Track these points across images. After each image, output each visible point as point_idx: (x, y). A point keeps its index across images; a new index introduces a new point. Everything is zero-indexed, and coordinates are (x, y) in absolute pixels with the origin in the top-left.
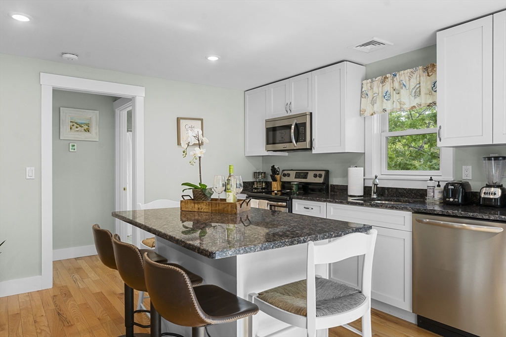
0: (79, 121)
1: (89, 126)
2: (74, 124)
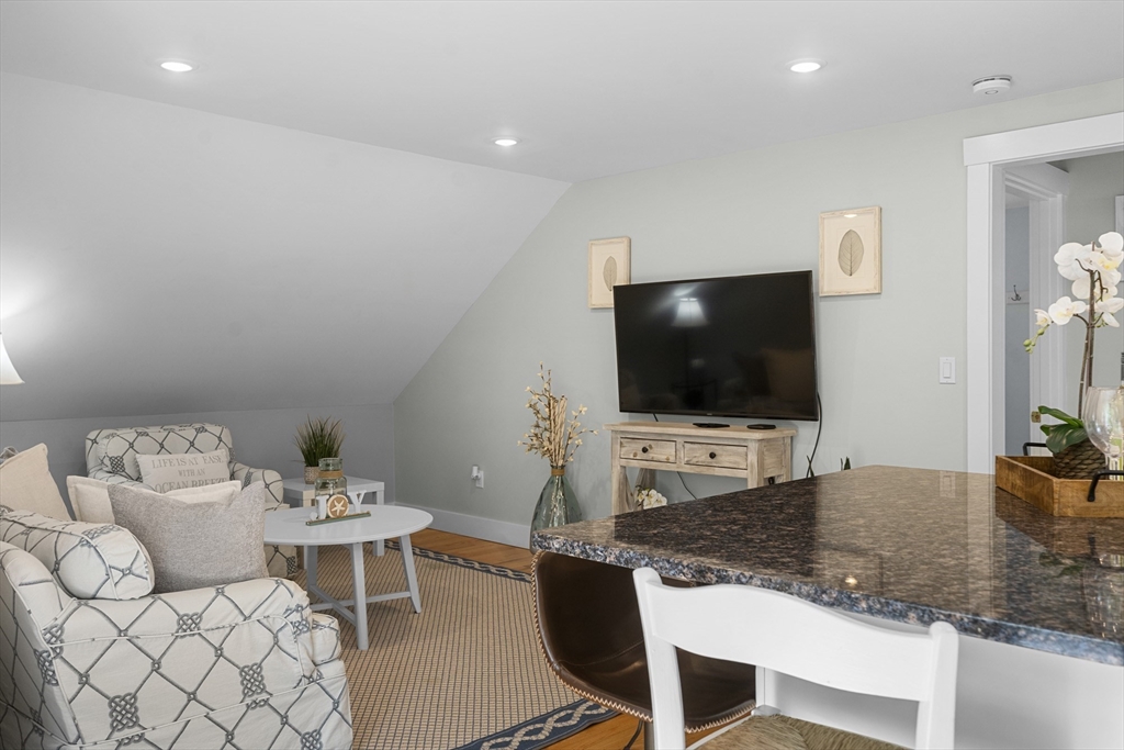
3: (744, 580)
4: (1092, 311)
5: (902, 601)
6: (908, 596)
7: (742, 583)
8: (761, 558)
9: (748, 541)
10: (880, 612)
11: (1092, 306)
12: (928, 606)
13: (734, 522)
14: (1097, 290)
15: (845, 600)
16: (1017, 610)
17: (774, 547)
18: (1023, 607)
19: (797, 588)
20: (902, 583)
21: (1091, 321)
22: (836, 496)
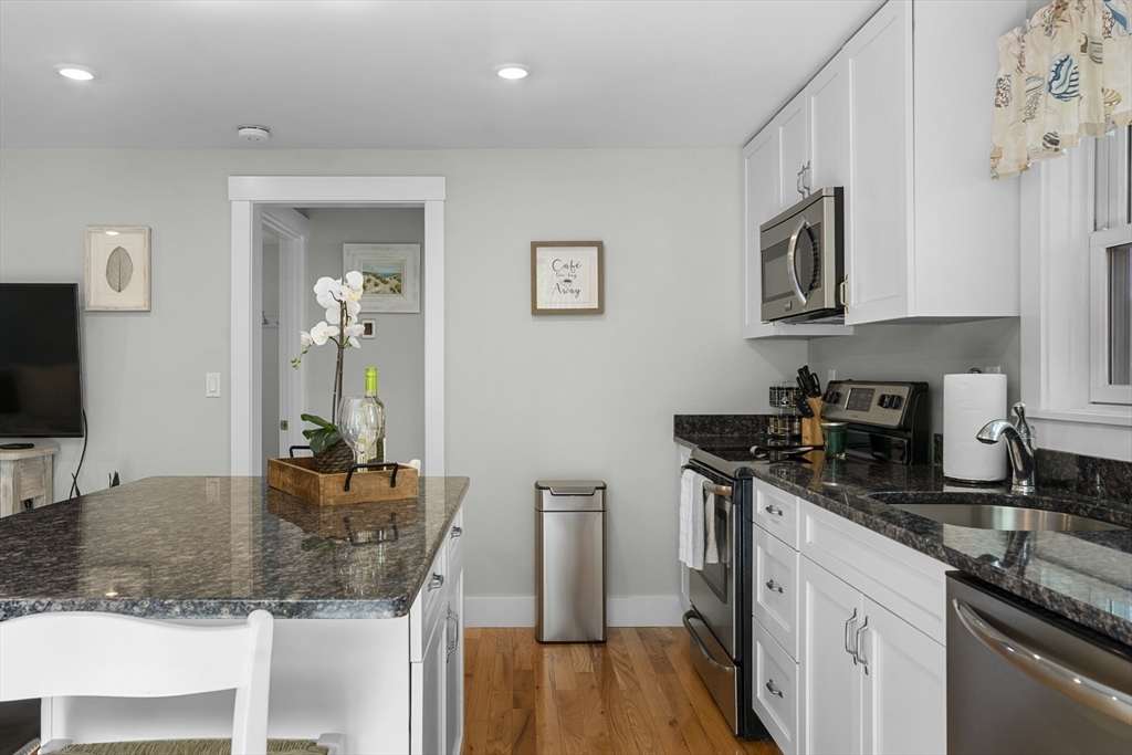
0: (380, 271)
1: (400, 281)
2: (370, 277)
3: (40, 608)
4: (342, 335)
5: (215, 599)
6: (219, 593)
7: (38, 612)
8: (57, 581)
9: (36, 567)
10: (193, 613)
11: (342, 330)
12: (239, 599)
13: (14, 549)
14: (344, 318)
15: (158, 608)
16: (313, 588)
17: (69, 568)
18: (317, 585)
19: (105, 605)
20: (210, 582)
21: (341, 343)
22: (124, 510)
